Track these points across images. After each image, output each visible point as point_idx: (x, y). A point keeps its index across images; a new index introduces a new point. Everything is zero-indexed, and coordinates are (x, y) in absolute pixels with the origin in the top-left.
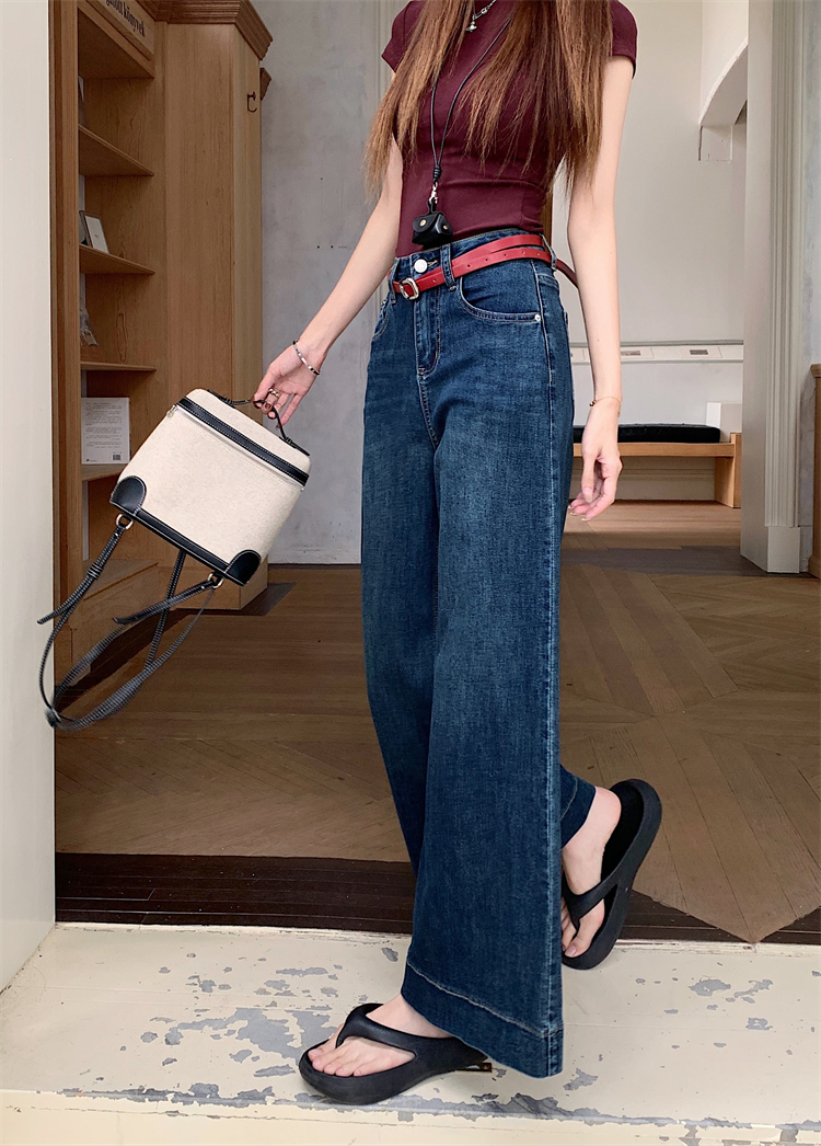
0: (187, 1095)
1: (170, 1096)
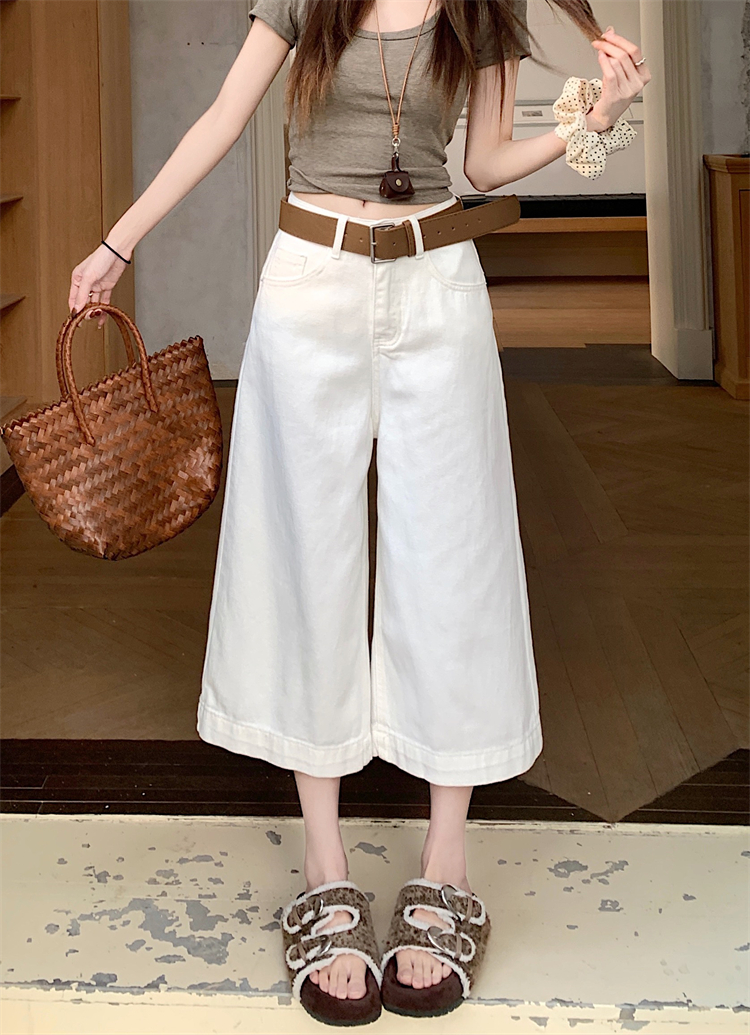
0: (89, 984)
1: (74, 985)
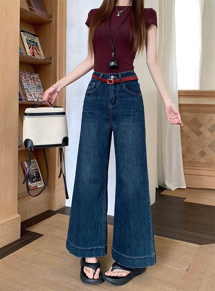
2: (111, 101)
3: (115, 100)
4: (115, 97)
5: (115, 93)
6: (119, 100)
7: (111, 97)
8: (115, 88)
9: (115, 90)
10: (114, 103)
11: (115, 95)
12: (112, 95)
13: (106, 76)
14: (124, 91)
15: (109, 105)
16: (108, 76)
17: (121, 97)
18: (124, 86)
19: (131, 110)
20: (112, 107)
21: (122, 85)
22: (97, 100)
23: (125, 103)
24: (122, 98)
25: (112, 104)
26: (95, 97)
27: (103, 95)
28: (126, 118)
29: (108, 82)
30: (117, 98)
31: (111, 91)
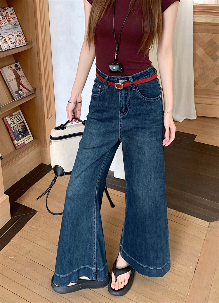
2: (121, 109)
3: (126, 109)
4: (126, 105)
5: (126, 100)
6: (130, 108)
7: (121, 105)
8: (126, 94)
9: (126, 97)
10: (125, 112)
11: (126, 102)
12: (123, 103)
13: (112, 79)
14: (137, 98)
15: (118, 114)
16: (115, 79)
17: (134, 105)
18: (137, 91)
19: (147, 122)
20: (122, 116)
21: (135, 90)
22: (103, 106)
23: (138, 112)
24: (136, 106)
25: (123, 113)
26: (101, 103)
27: (111, 101)
28: (141, 132)
29: (115, 86)
30: (128, 106)
31: (121, 98)
